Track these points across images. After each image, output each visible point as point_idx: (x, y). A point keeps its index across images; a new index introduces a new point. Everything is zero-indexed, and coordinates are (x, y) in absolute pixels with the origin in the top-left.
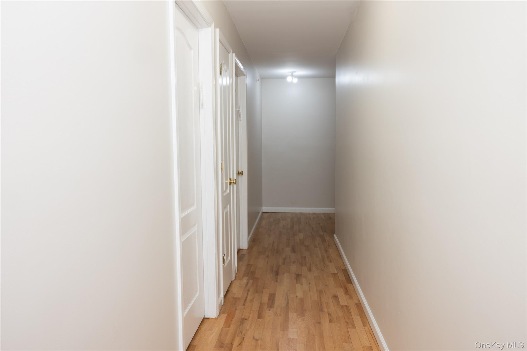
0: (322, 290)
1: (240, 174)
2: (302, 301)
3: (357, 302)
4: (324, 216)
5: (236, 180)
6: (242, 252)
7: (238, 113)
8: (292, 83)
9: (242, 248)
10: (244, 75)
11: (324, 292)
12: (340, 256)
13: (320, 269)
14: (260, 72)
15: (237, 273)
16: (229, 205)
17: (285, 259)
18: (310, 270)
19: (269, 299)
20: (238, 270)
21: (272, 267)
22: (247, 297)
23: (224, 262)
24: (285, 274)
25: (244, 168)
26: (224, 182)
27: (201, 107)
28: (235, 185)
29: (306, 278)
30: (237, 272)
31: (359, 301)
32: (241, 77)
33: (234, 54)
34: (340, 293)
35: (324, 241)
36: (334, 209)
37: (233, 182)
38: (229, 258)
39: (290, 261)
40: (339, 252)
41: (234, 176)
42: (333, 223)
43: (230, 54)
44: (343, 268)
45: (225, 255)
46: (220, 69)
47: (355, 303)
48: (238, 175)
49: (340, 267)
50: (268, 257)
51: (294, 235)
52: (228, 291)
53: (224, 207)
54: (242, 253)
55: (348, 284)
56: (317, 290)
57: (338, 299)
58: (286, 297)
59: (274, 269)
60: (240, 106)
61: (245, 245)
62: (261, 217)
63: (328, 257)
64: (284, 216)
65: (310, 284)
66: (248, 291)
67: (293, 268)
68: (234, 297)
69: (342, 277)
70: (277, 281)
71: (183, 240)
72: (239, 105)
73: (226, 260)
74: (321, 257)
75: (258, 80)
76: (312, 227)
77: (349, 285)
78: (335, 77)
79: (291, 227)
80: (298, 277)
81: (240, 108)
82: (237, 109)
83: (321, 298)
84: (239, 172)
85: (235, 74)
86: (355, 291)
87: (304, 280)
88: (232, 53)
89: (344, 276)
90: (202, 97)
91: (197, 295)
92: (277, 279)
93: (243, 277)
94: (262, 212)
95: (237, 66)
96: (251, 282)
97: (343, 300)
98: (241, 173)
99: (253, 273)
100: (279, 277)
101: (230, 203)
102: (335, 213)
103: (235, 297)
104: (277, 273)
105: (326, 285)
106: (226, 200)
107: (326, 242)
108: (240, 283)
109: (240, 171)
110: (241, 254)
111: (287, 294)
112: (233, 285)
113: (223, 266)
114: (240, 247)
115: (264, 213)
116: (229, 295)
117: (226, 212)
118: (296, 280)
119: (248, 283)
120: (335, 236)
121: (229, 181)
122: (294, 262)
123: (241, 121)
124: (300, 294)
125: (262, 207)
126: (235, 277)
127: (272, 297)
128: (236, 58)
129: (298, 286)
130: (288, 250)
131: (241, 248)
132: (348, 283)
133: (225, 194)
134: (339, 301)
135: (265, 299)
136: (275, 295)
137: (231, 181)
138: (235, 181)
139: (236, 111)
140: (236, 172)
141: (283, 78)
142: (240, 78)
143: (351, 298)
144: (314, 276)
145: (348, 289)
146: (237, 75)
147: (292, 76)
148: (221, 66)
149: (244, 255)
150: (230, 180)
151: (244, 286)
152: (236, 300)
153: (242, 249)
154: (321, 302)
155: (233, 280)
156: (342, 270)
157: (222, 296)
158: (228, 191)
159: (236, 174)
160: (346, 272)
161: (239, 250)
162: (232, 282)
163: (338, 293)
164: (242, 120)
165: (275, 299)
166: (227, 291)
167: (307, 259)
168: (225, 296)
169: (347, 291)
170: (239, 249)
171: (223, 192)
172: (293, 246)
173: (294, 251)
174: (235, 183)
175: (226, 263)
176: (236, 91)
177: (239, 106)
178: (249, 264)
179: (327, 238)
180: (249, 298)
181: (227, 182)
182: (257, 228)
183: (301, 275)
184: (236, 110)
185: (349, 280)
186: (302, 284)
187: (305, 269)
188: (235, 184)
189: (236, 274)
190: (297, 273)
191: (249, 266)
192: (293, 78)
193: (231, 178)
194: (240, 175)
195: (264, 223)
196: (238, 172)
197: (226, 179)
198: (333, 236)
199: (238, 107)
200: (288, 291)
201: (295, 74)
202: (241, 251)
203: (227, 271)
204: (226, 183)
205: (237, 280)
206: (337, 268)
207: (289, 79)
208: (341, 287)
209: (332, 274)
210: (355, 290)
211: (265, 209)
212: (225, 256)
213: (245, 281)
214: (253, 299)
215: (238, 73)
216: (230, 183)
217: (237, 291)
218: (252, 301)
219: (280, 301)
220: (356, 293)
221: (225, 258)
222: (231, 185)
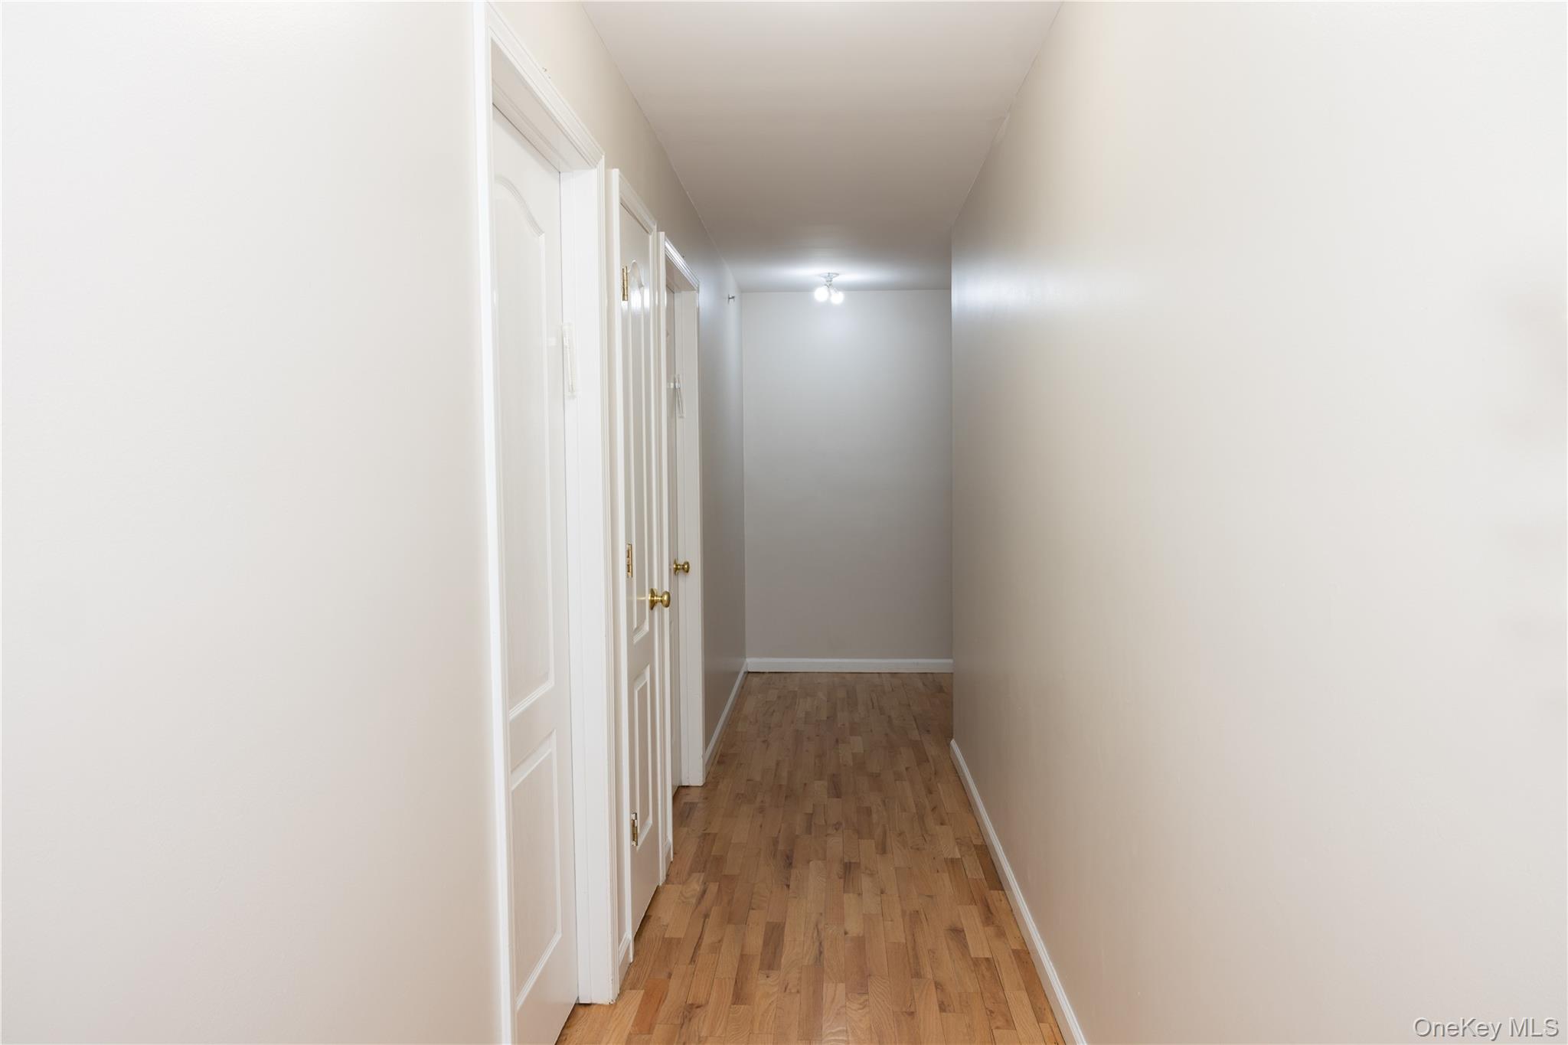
0: (917, 912)
1: (680, 569)
2: (860, 945)
3: (1019, 948)
4: (924, 684)
5: (668, 594)
6: (687, 794)
7: (674, 395)
8: (827, 305)
9: (687, 784)
10: (689, 287)
11: (923, 916)
12: (969, 805)
13: (911, 848)
14: (736, 274)
15: (672, 862)
16: (648, 668)
17: (810, 816)
18: (883, 849)
19: (766, 944)
20: (674, 853)
21: (775, 842)
22: (701, 938)
23: (634, 836)
24: (811, 863)
25: (692, 552)
26: (635, 598)
27: (567, 394)
28: (667, 610)
29: (871, 875)
30: (672, 860)
31: (1025, 943)
32: (683, 292)
33: (662, 234)
34: (971, 919)
35: (922, 759)
36: (950, 661)
37: (661, 601)
38: (650, 821)
39: (826, 822)
40: (966, 793)
41: (662, 581)
42: (948, 705)
43: (651, 237)
44: (978, 842)
45: (636, 814)
46: (624, 284)
47: (1012, 950)
48: (675, 572)
49: (970, 837)
50: (761, 810)
51: (837, 741)
52: (646, 918)
53: (635, 676)
54: (688, 799)
55: (992, 891)
56: (904, 912)
57: (965, 939)
58: (815, 934)
59: (781, 847)
60: (681, 377)
61: (694, 775)
62: (743, 687)
63: (934, 809)
64: (808, 681)
65: (882, 892)
66: (706, 916)
67: (836, 844)
68: (663, 938)
69: (974, 871)
70: (788, 886)
71: (514, 787)
72: (677, 373)
73: (640, 829)
74: (914, 810)
75: (733, 297)
76: (889, 717)
77: (995, 893)
78: (949, 288)
79: (828, 718)
80: (849, 870)
81: (681, 381)
82: (672, 384)
83: (913, 935)
84: (677, 565)
85: (667, 286)
86: (1012, 912)
87: (866, 883)
88: (658, 231)
89: (981, 869)
90: (571, 367)
91: (558, 937)
92: (788, 879)
93: (689, 874)
94: (746, 670)
95: (670, 265)
96: (713, 888)
97: (980, 941)
98: (683, 569)
99: (719, 860)
100: (794, 872)
101: (652, 662)
102: (952, 673)
103: (666, 936)
104: (789, 862)
105: (930, 897)
106: (641, 654)
107: (929, 761)
108: (681, 893)
109: (681, 562)
110: (685, 803)
111: (817, 926)
112: (662, 897)
113: (633, 849)
114: (681, 781)
115: (750, 675)
116: (650, 932)
117: (639, 688)
118: (842, 880)
119: (704, 892)
120: (953, 742)
121: (649, 597)
122: (837, 826)
123: (682, 417)
124: (854, 926)
125: (745, 658)
126: (667, 875)
127: (774, 936)
128: (667, 245)
129: (850, 899)
130: (820, 787)
131: (685, 783)
132: (992, 888)
133: (637, 638)
134: (966, 946)
135: (755, 942)
136: (784, 927)
137: (655, 598)
138: (666, 598)
139: (668, 389)
140: (670, 565)
141: (804, 289)
142: (681, 298)
143: (1001, 934)
144: (896, 869)
145: (993, 910)
146: (670, 289)
147: (830, 285)
148: (625, 274)
149: (692, 806)
150: (652, 596)
151: (694, 901)
152: (670, 944)
153: (688, 787)
154: (914, 949)
155: (661, 884)
156: (973, 849)
157: (629, 935)
158: (646, 627)
159: (670, 569)
160: (984, 852)
161: (679, 791)
162: (657, 892)
163: (963, 922)
164: (685, 415)
165: (783, 940)
166: (643, 920)
167: (875, 817)
168: (638, 937)
169: (989, 915)
170: (679, 787)
171: (632, 632)
172: (834, 775)
173: (836, 791)
174: (665, 603)
175: (641, 840)
176: (667, 334)
177: (679, 375)
178: (709, 834)
179: (932, 751)
180: (707, 940)
181: (644, 601)
182: (731, 723)
183: (858, 864)
184: (670, 385)
185: (996, 881)
186: (860, 894)
187: (868, 846)
188: (667, 606)
189: (670, 865)
190: (846, 860)
191: (706, 837)
192: (832, 291)
193: (655, 587)
194: (681, 574)
195: (750, 706)
196: (675, 563)
197: (641, 593)
198: (949, 745)
199: (675, 379)
200: (821, 914)
201: (836, 280)
202: (683, 791)
203: (643, 860)
204: (641, 603)
205: (673, 884)
206: (959, 842)
207: (821, 295)
208: (973, 901)
209: (946, 860)
210: (1012, 910)
211: (753, 663)
212: (636, 819)
213: (695, 886)
214: (720, 941)
215: (674, 283)
216: (653, 604)
217: (672, 919)
218: (716, 948)
219: (796, 948)
220: (1015, 919)
221: (638, 823)
222: (656, 609)
